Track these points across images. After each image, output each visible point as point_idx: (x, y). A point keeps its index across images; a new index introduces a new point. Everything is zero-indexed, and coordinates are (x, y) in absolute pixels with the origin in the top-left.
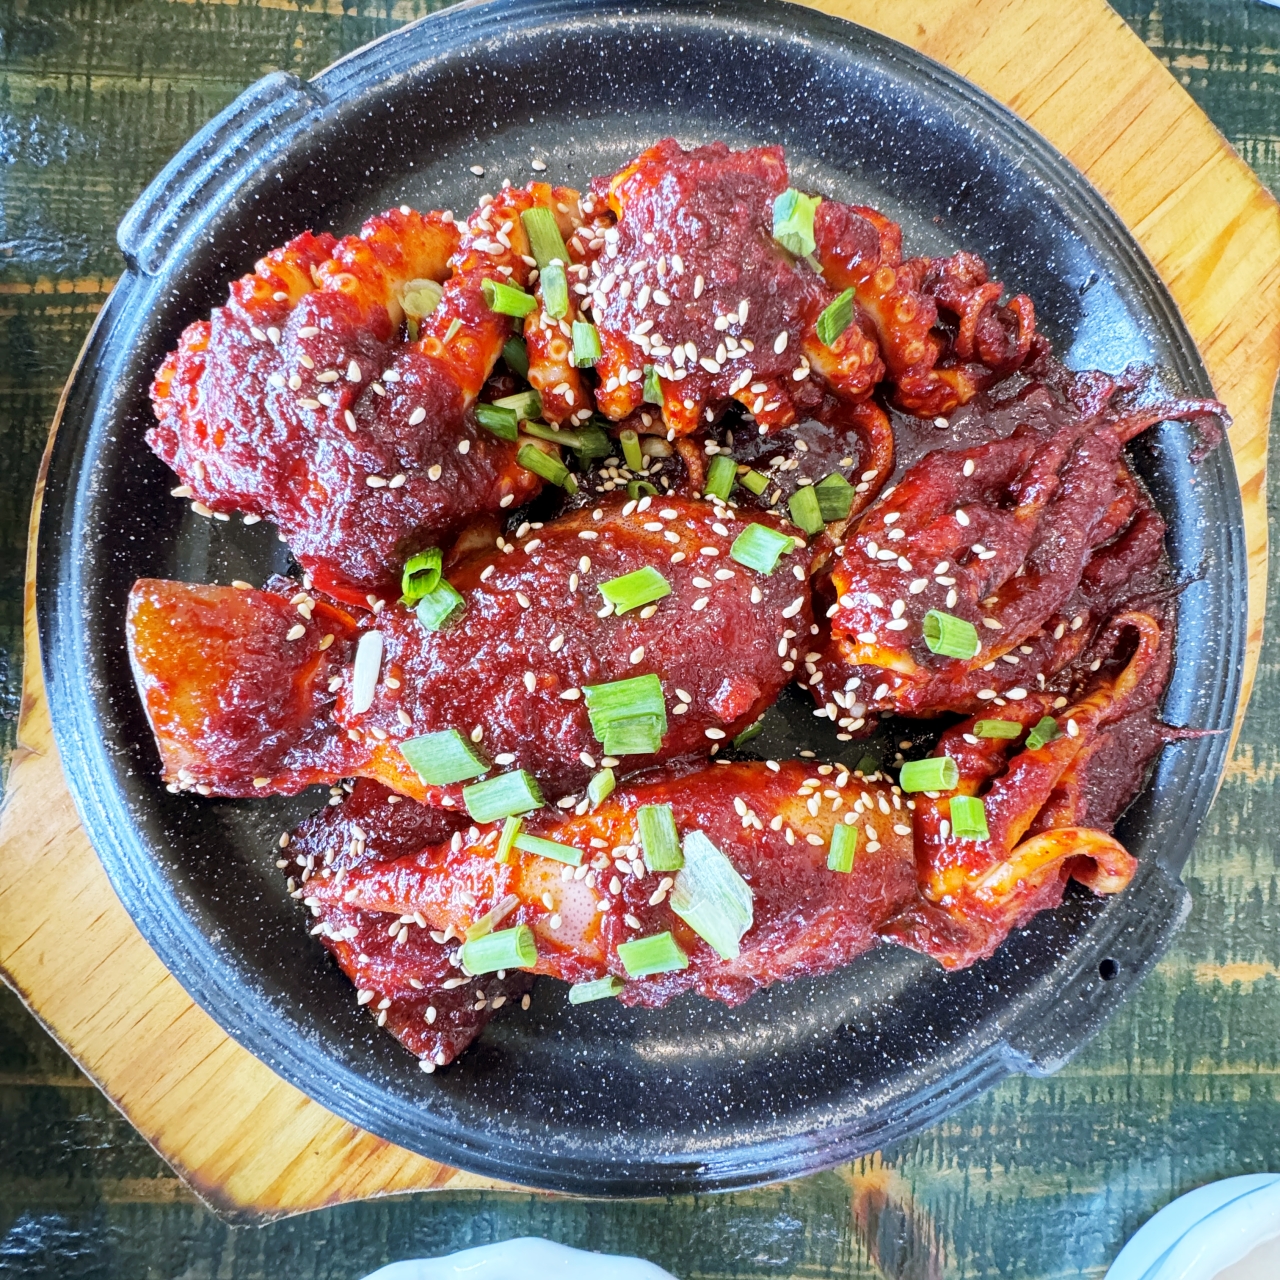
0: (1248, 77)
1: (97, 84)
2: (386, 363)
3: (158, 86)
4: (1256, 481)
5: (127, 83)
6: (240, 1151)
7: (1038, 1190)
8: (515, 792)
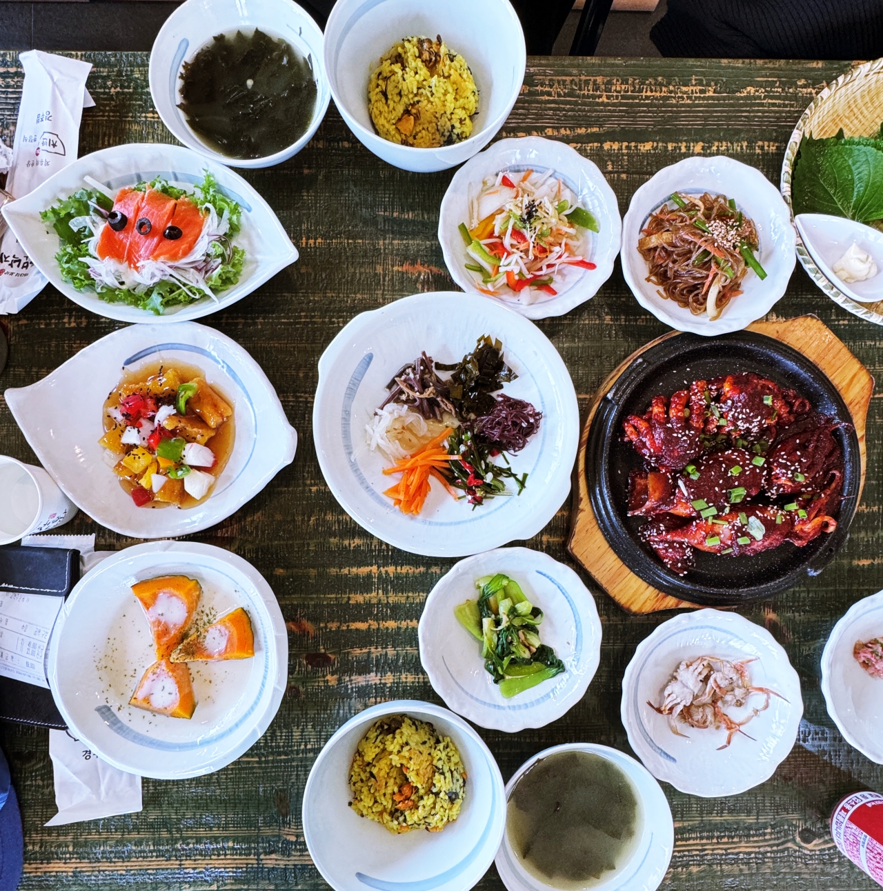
0: (859, 325)
1: (566, 345)
4: (862, 437)
6: (632, 600)
7: (813, 619)
8: (712, 511)
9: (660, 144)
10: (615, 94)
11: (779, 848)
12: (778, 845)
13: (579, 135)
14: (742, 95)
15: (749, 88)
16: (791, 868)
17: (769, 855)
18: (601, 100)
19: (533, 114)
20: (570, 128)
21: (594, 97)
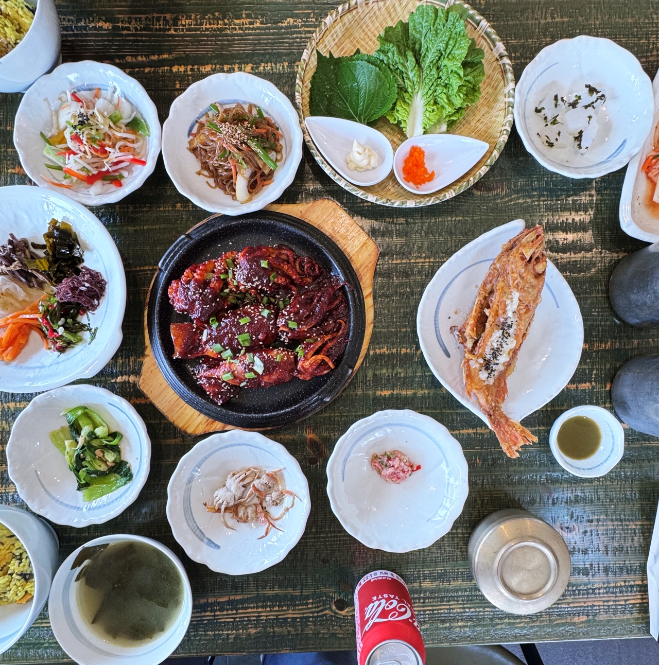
1: (145, 227)
2: (206, 289)
3: (157, 227)
4: (370, 294)
5: (151, 227)
6: (188, 424)
8: (229, 353)
9: (218, 66)
10: (181, 27)
11: (319, 614)
12: (318, 612)
13: (153, 61)
14: (283, 25)
15: (288, 19)
16: (329, 629)
17: (311, 619)
18: (170, 32)
19: (116, 45)
20: (145, 55)
21: (165, 30)
